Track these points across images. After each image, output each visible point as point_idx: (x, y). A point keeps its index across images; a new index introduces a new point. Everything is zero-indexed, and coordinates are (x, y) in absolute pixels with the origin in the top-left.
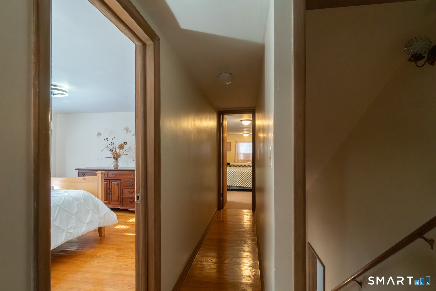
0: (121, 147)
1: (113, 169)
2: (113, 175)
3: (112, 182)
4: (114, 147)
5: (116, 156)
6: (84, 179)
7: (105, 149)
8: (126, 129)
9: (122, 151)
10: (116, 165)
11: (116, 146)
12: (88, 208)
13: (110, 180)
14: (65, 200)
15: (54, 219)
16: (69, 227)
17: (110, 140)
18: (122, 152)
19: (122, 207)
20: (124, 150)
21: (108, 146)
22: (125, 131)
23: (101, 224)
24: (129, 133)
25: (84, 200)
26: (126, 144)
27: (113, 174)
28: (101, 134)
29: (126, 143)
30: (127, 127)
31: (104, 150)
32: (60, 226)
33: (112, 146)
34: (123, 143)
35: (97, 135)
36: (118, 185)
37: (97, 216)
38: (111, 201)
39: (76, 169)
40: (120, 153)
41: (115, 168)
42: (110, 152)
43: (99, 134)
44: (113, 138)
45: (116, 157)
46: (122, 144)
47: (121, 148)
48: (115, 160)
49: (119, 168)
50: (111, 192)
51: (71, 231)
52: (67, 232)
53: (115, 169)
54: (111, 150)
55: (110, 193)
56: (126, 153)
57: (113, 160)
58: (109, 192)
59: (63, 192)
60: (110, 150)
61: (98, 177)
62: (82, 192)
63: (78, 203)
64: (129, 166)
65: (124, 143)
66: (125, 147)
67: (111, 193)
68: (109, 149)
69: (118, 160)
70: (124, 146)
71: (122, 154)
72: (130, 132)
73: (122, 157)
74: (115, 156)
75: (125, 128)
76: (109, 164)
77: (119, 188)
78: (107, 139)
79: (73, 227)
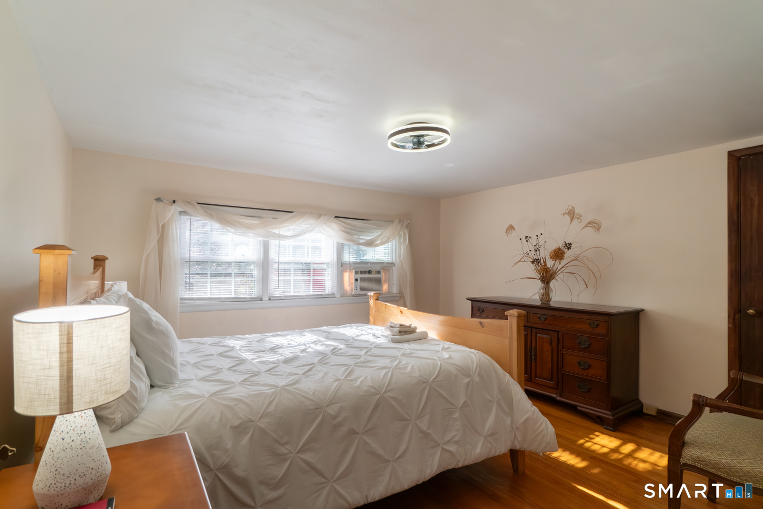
0: (558, 254)
1: (539, 303)
2: (539, 318)
3: (538, 335)
4: (542, 255)
5: (546, 275)
6: (481, 323)
7: (523, 260)
8: (569, 213)
9: (560, 264)
10: (546, 295)
11: (545, 254)
12: (490, 398)
13: (532, 328)
14: (442, 370)
15: (418, 414)
16: (448, 438)
17: (533, 241)
18: (560, 267)
19: (561, 396)
20: (564, 262)
21: (529, 252)
22: (568, 218)
23: (516, 443)
24: (575, 221)
25: (480, 375)
26: (569, 248)
27: (539, 316)
28: (514, 229)
29: (570, 244)
30: (570, 207)
31: (520, 261)
32: (429, 431)
33: (538, 252)
34: (561, 245)
35: (507, 230)
36: (551, 342)
37: (508, 421)
38: (536, 377)
39: (468, 299)
40: (555, 268)
41: (542, 303)
42: (532, 266)
43: (511, 228)
44: (539, 235)
45: (547, 277)
46: (559, 249)
47: (558, 256)
48: (543, 285)
49: (552, 304)
50: (535, 355)
51: (452, 448)
52: (443, 449)
53: (544, 306)
54: (536, 261)
55: (533, 357)
56: (568, 270)
57: (539, 284)
58: (531, 356)
59: (441, 350)
60: (533, 262)
61: (511, 325)
62: (475, 355)
63: (468, 383)
64: (575, 300)
65: (566, 244)
66: (566, 256)
67: (535, 359)
68: (531, 260)
69: (551, 284)
70: (564, 252)
71: (560, 272)
72: (578, 218)
73: (559, 277)
74: (543, 274)
75: (567, 211)
76: (531, 292)
77: (552, 350)
78: (526, 237)
79: (456, 439)
